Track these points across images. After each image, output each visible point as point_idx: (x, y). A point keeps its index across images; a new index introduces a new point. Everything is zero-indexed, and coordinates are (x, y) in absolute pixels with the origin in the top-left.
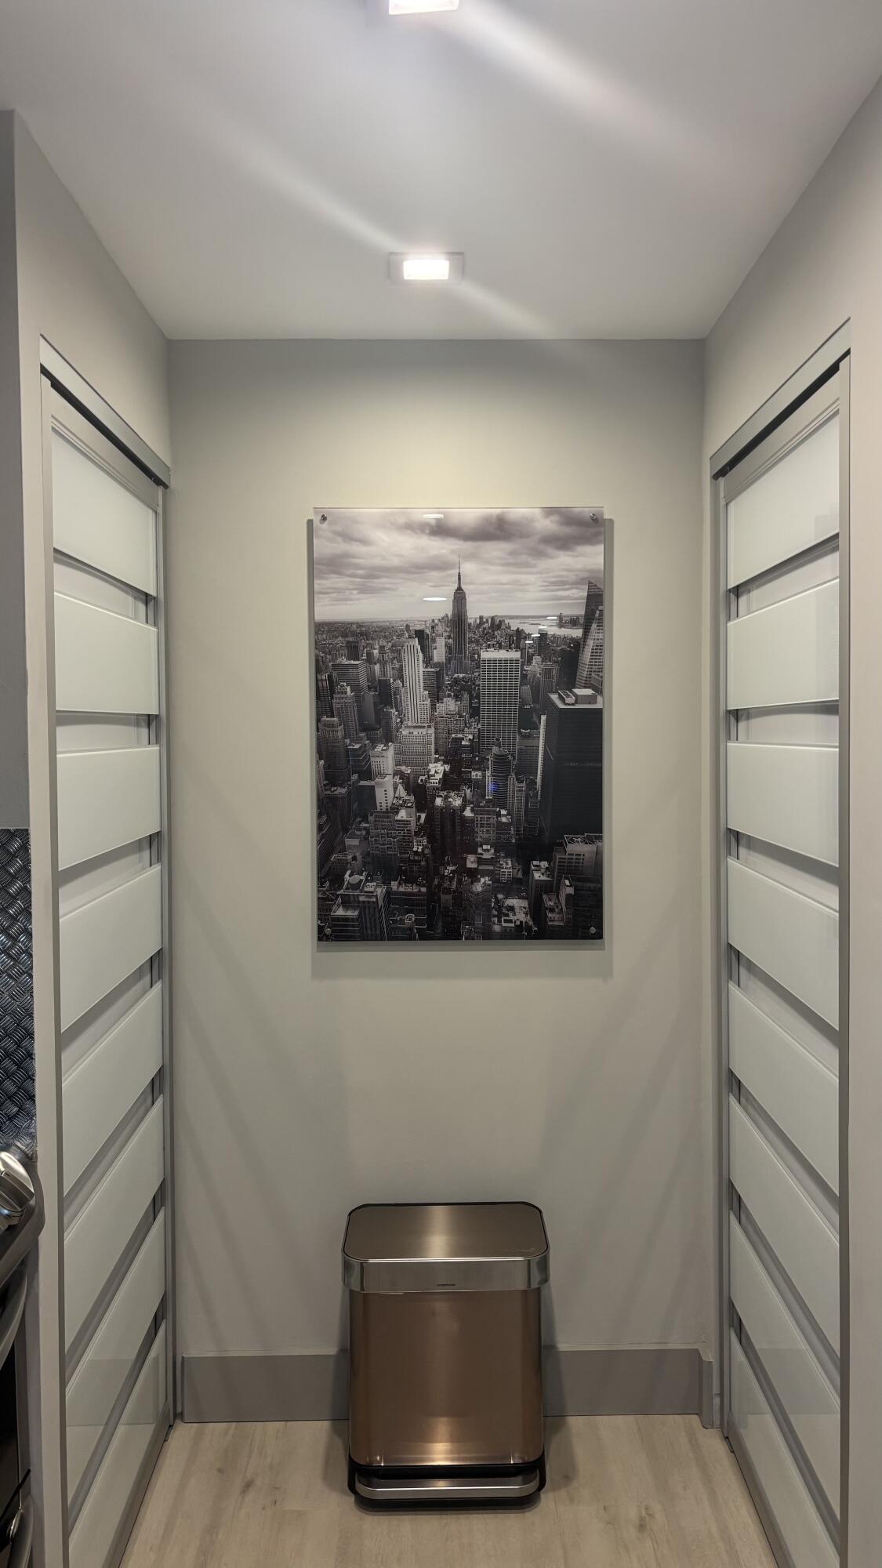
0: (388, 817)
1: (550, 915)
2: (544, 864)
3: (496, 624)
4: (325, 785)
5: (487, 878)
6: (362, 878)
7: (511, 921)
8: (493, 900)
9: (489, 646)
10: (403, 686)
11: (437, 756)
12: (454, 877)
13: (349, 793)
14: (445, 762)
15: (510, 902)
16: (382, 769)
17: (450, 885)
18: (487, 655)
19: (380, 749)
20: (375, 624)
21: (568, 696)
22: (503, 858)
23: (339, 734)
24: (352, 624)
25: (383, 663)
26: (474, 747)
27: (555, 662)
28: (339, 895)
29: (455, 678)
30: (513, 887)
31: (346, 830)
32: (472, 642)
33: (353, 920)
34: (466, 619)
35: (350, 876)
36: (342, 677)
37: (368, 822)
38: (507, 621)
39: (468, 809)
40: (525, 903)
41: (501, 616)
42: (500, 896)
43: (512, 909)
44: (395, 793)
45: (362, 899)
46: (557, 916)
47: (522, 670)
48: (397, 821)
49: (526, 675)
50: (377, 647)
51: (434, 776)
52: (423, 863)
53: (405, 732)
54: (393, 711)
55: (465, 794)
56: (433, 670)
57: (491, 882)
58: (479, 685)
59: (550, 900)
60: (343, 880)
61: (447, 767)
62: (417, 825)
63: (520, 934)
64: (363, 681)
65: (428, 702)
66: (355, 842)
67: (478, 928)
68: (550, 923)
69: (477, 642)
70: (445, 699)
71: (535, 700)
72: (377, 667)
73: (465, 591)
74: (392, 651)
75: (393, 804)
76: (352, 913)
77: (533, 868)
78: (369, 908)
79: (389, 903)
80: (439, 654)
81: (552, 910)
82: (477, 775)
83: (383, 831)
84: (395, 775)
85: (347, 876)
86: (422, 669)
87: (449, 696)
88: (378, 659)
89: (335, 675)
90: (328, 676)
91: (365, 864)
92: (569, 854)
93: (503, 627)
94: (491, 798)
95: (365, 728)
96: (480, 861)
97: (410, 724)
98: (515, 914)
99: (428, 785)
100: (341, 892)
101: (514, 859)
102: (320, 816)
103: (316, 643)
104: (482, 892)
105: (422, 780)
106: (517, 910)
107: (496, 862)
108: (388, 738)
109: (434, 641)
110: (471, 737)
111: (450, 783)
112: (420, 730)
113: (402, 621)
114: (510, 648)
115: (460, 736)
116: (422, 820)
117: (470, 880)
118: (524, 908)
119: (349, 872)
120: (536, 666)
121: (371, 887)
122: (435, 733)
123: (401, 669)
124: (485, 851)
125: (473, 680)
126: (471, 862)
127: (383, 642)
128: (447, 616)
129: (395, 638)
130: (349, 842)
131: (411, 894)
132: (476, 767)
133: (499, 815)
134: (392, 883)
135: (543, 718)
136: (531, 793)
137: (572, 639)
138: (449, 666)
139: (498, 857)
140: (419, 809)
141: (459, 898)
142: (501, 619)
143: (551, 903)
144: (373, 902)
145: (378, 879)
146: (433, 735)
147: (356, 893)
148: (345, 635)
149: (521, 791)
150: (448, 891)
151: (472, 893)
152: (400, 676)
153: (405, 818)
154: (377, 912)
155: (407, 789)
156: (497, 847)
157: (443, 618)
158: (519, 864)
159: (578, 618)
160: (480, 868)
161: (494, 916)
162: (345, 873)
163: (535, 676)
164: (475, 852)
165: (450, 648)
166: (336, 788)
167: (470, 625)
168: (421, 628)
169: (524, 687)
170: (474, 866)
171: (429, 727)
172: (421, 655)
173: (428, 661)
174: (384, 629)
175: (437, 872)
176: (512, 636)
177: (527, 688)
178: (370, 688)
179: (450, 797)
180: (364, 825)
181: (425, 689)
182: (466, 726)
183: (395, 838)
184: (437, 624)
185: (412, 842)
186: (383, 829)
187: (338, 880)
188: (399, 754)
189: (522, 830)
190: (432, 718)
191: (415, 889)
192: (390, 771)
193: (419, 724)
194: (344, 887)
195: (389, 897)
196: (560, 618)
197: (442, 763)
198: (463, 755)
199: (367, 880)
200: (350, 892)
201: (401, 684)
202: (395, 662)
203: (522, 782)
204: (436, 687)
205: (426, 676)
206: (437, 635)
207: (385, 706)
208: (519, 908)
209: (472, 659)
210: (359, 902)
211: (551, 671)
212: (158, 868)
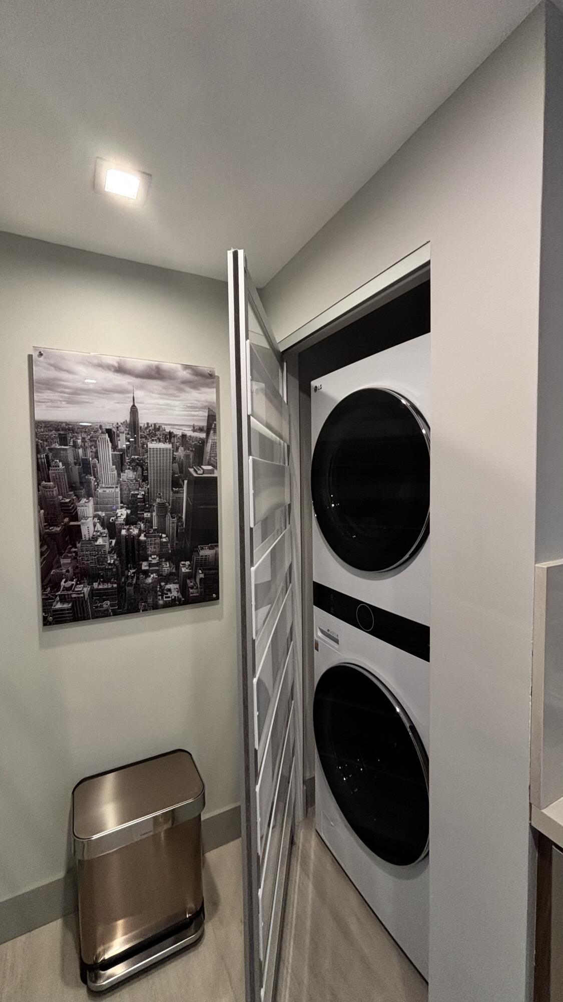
0: (90, 543)
1: (191, 591)
2: (188, 563)
3: (157, 428)
4: (45, 526)
5: (155, 575)
6: (73, 583)
7: (169, 597)
8: (159, 586)
9: (153, 440)
10: (99, 463)
11: (122, 505)
12: (134, 576)
13: (61, 531)
14: (127, 508)
15: (168, 586)
16: (85, 514)
17: (132, 581)
18: (152, 445)
19: (84, 502)
20: (78, 424)
21: (199, 470)
22: (164, 561)
23: (54, 493)
24: (62, 423)
25: (85, 449)
26: (145, 499)
27: (191, 451)
28: (56, 596)
29: (132, 458)
30: (168, 578)
31: (61, 554)
32: (143, 437)
33: (68, 610)
34: (138, 424)
35: (65, 582)
36: (55, 457)
37: (76, 548)
38: (163, 427)
39: (143, 535)
40: (177, 586)
41: (159, 424)
42: (163, 584)
43: (169, 590)
44: (94, 529)
45: (74, 596)
46: (195, 590)
47: (173, 454)
48: (96, 545)
49: (175, 458)
50: (80, 438)
51: (120, 517)
52: (114, 570)
53: (100, 491)
54: (92, 478)
55: (140, 526)
56: (118, 453)
57: (157, 577)
58: (147, 463)
59: (191, 582)
60: (60, 586)
61: (129, 511)
62: (110, 547)
63: (173, 604)
64: (71, 459)
65: (115, 472)
66: (69, 561)
67: (150, 604)
68: (191, 595)
69: (146, 437)
70: (126, 471)
71: (181, 472)
72: (80, 451)
73: (137, 407)
74: (91, 441)
75: (93, 535)
77: (181, 565)
78: (79, 601)
79: (92, 597)
80: (122, 444)
81: (192, 588)
82: (147, 515)
83: (87, 553)
84: (94, 517)
85: (62, 583)
86: (111, 452)
87: (129, 469)
88: (81, 446)
89: (50, 455)
90: (46, 455)
91: (75, 574)
92: (201, 556)
93: (161, 429)
94: (156, 528)
95: (72, 488)
96: (150, 565)
97: (104, 485)
98: (171, 593)
99: (116, 522)
100: (59, 593)
101: (170, 562)
102: (41, 546)
103: (36, 434)
104: (152, 583)
105: (112, 520)
106: (172, 590)
107: (160, 564)
108: (89, 495)
109: (118, 436)
110: (143, 493)
111: (129, 521)
112: (111, 490)
113: (97, 423)
114: (166, 442)
115: (137, 492)
116: (113, 544)
117: (144, 577)
118: (177, 588)
119: (64, 580)
120: (181, 453)
121: (79, 588)
122: (121, 490)
123: (97, 452)
124: (153, 559)
125: (143, 460)
126: (145, 566)
127: (84, 435)
128: (126, 421)
129: (92, 433)
130: (63, 561)
131: (107, 589)
132: (147, 510)
133: (161, 537)
134: (94, 584)
135: (186, 482)
137: (200, 438)
138: (128, 451)
139: (162, 561)
140: (111, 537)
141: (138, 588)
142: (160, 425)
143: (192, 584)
144: (82, 597)
145: (84, 583)
146: (119, 492)
147: (70, 592)
148: (57, 430)
149: (174, 523)
150: (130, 584)
151: (146, 584)
152: (96, 456)
153: (102, 543)
154: (84, 604)
155: (103, 525)
156: (160, 556)
157: (124, 422)
158: (173, 564)
159: (203, 427)
160: (151, 569)
161: (159, 595)
162: (61, 581)
163: (180, 458)
164: (147, 560)
165: (129, 440)
166: (53, 528)
167: (141, 427)
168: (110, 427)
169: (174, 464)
170: (147, 568)
171: (117, 487)
172: (110, 444)
173: (115, 448)
174: (84, 427)
175: (123, 574)
176: (166, 435)
177: (176, 465)
178: (75, 464)
179: (131, 529)
180: (73, 550)
181: (113, 465)
182: (140, 487)
183: (95, 556)
184: (120, 426)
185: (107, 558)
186: (87, 551)
187: (57, 586)
188: (97, 504)
189: (175, 544)
190: (118, 482)
191: (110, 586)
192: (91, 515)
193: (110, 486)
194: (61, 590)
195: (92, 592)
196: (194, 426)
197: (125, 509)
198: (139, 504)
199: (77, 584)
200: (65, 593)
201: (97, 461)
202: (93, 447)
203: (174, 518)
204: (120, 463)
205: (114, 456)
206: (120, 432)
207: (87, 475)
208: (174, 589)
209: (143, 448)
210: (72, 598)
211: (189, 455)
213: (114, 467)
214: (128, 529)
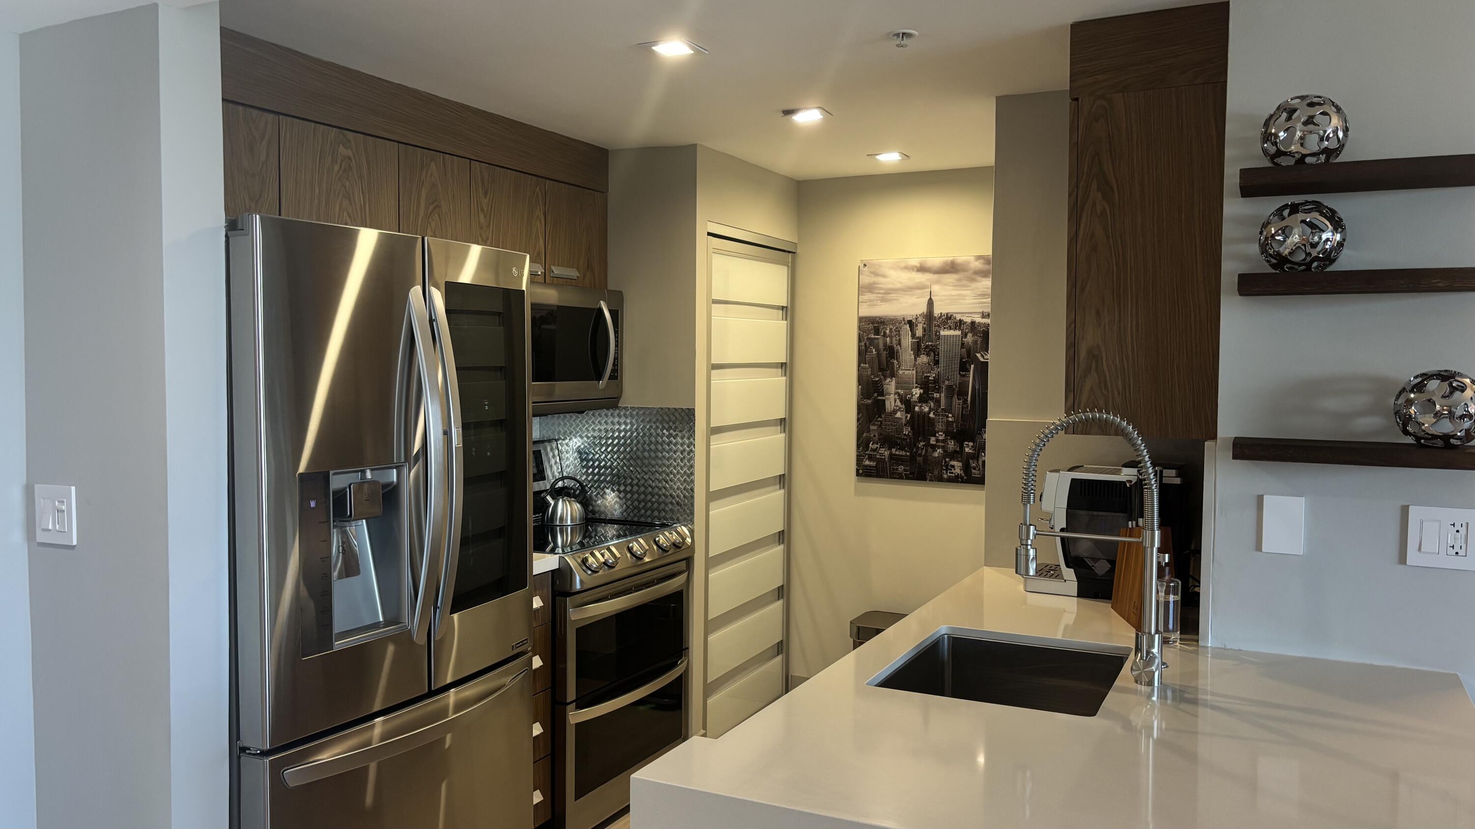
0: (892, 416)
1: (973, 471)
2: (971, 444)
3: (949, 317)
4: (861, 398)
5: (941, 450)
6: (878, 446)
7: (952, 473)
8: (944, 461)
9: (945, 328)
10: (901, 349)
11: (917, 385)
12: (923, 448)
13: (873, 403)
14: (921, 388)
15: (952, 463)
16: (889, 391)
17: (922, 452)
18: (944, 333)
19: (888, 381)
20: (888, 317)
21: (983, 355)
22: (949, 439)
23: (869, 373)
24: (877, 317)
25: (891, 337)
26: (936, 381)
27: (979, 337)
28: (866, 454)
29: (927, 345)
30: (954, 455)
31: (870, 422)
32: (936, 326)
33: (873, 467)
34: (933, 315)
35: (872, 445)
36: (871, 345)
37: (881, 418)
38: (954, 315)
39: (932, 413)
40: (960, 464)
42: (947, 460)
43: (953, 466)
44: (895, 404)
45: (878, 456)
46: (977, 472)
47: (962, 340)
48: (895, 418)
49: (964, 343)
50: (888, 329)
51: (915, 395)
52: (908, 440)
53: (901, 372)
54: (895, 361)
55: (930, 405)
56: (916, 340)
57: (943, 452)
58: (939, 349)
59: (974, 463)
60: (869, 447)
61: (922, 391)
62: (906, 420)
63: (955, 480)
64: (881, 346)
65: (913, 357)
66: (875, 427)
67: (935, 476)
68: (973, 475)
69: (939, 326)
70: (921, 356)
71: (969, 355)
72: (888, 339)
73: (933, 300)
74: (896, 331)
75: (894, 409)
76: (873, 464)
77: (965, 445)
78: (881, 462)
79: (891, 460)
80: (919, 332)
81: (974, 469)
82: (936, 396)
84: (895, 394)
85: (870, 445)
86: (910, 340)
87: (924, 354)
88: (889, 335)
89: (867, 343)
90: (864, 343)
91: (879, 439)
93: (952, 318)
94: (944, 408)
95: (881, 370)
96: (937, 441)
97: (903, 368)
98: (955, 470)
99: (911, 400)
100: (868, 452)
101: (955, 440)
102: (858, 414)
103: (859, 327)
104: (938, 457)
105: (909, 397)
106: (956, 468)
107: (946, 441)
108: (893, 375)
109: (917, 326)
110: (934, 375)
111: (923, 399)
112: (908, 372)
114: (956, 329)
115: (929, 375)
116: (908, 418)
117: (932, 450)
118: (960, 466)
119: (872, 443)
120: (970, 338)
121: (882, 451)
122: (916, 372)
123: (900, 340)
124: (940, 435)
125: (936, 346)
126: (933, 441)
127: (891, 326)
128: (924, 312)
129: (897, 324)
130: (872, 427)
131: (902, 456)
132: (937, 391)
133: (948, 417)
134: (893, 449)
135: (972, 366)
136: (965, 406)
137: (986, 324)
138: (924, 338)
139: (947, 439)
140: (907, 412)
141: (926, 460)
142: (951, 314)
143: (974, 465)
144: (883, 459)
145: (886, 447)
146: (915, 374)
147: (875, 453)
148: (873, 323)
149: (960, 404)
150: (920, 455)
151: (933, 457)
152: (900, 344)
153: (900, 417)
154: (885, 464)
155: (901, 401)
156: (947, 433)
157: (921, 314)
158: (957, 443)
159: (989, 313)
160: (937, 444)
161: (944, 470)
162: (870, 443)
163: (968, 344)
164: (935, 436)
165: (925, 329)
166: (866, 400)
167: (935, 317)
168: (911, 319)
169: (962, 350)
170: (934, 443)
171: (913, 370)
172: (910, 333)
173: (913, 335)
174: (893, 320)
175: (915, 445)
176: (957, 323)
177: (964, 350)
178: (884, 350)
179: (923, 406)
180: (879, 419)
181: (911, 351)
182: (932, 370)
183: (894, 426)
184: (918, 317)
185: (903, 429)
186: (889, 422)
187: (867, 447)
188: (898, 383)
189: (960, 425)
190: (915, 365)
191: (904, 453)
192: (893, 392)
193: (908, 368)
194: (869, 450)
195: (891, 457)
196: (983, 313)
197: (919, 389)
198: (930, 385)
199: (880, 448)
200: (872, 453)
201: (899, 347)
202: (897, 336)
203: (960, 400)
204: (917, 349)
205: (913, 343)
206: (918, 323)
207: (891, 359)
209: (936, 335)
210: (876, 458)
211: (977, 341)
212: (783, 435)
213: (912, 352)
214: (921, 407)
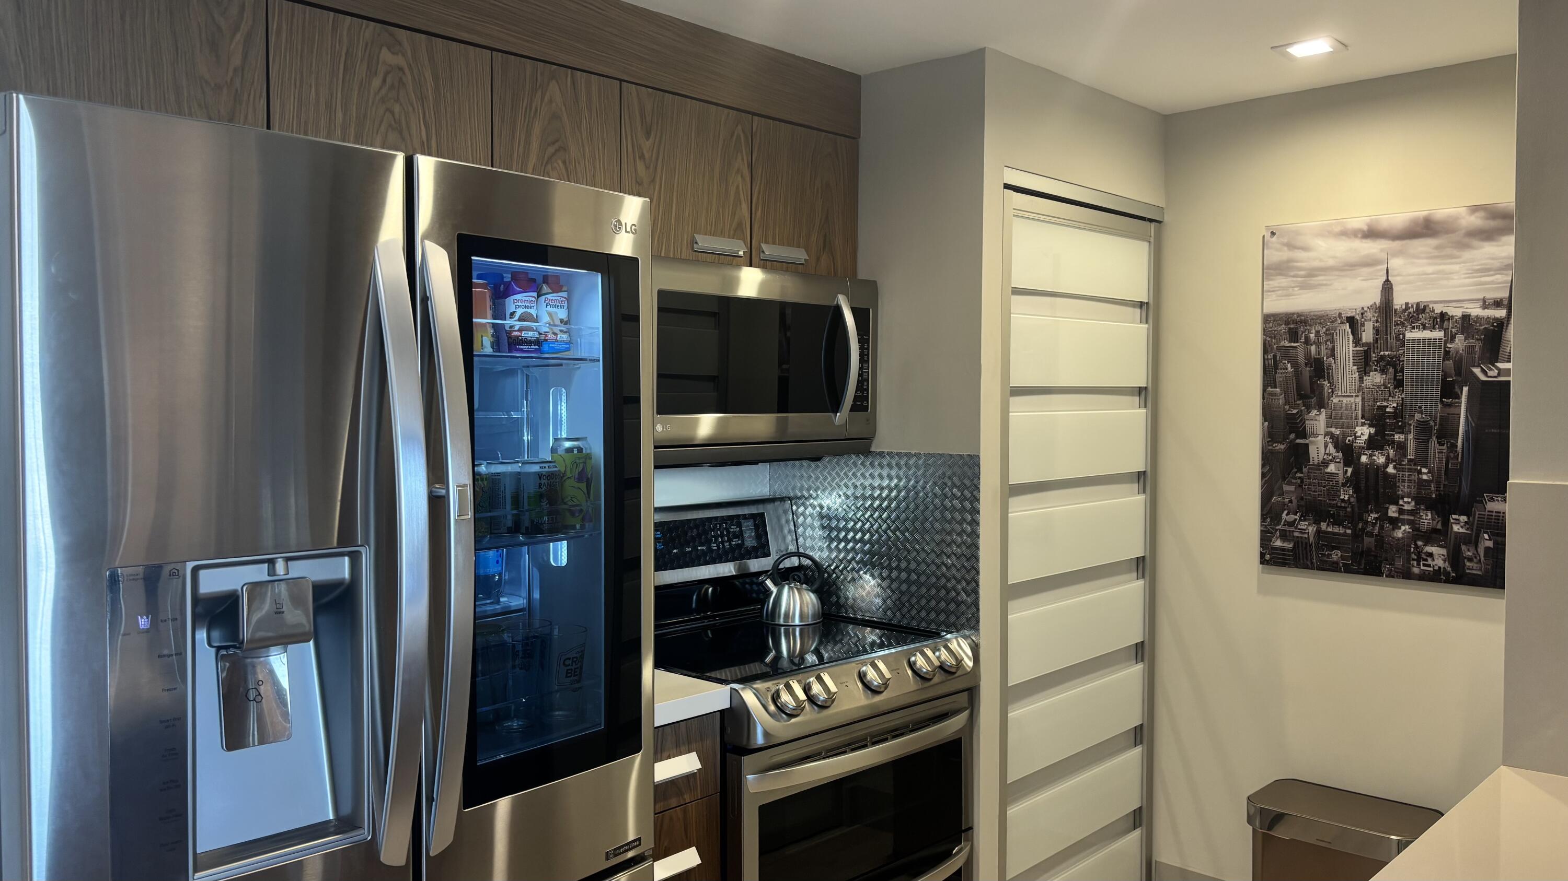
0: (1320, 470)
1: (1468, 564)
2: (1463, 518)
3: (1421, 309)
4: (1268, 442)
5: (1407, 527)
6: (1296, 517)
7: (1429, 566)
8: (1413, 546)
9: (1414, 328)
10: (1335, 363)
11: (1364, 421)
12: (1376, 524)
13: (1287, 450)
14: (1371, 426)
15: (1429, 549)
16: (1315, 430)
17: (1373, 529)
18: (1412, 335)
19: (1313, 414)
20: (1312, 314)
21: (1491, 369)
22: (1423, 510)
23: (1281, 401)
24: (1293, 314)
25: (1318, 345)
26: (1399, 413)
27: (1478, 340)
28: (1277, 530)
29: (1381, 355)
30: (1431, 536)
31: (1284, 479)
32: (1398, 324)
33: (1288, 550)
34: (1392, 307)
35: (1287, 515)
36: (1283, 357)
37: (1302, 473)
38: (1431, 306)
39: (1391, 466)
41: (1425, 302)
42: (1420, 543)
43: (1431, 555)
44: (1325, 451)
45: (1296, 534)
46: (1475, 565)
47: (1445, 347)
48: (1326, 473)
49: (1449, 351)
50: (1314, 331)
51: (1360, 437)
52: (1349, 510)
53: (1335, 400)
54: (1326, 383)
55: (1388, 453)
56: (1362, 349)
57: (1411, 530)
58: (1403, 361)
59: (1469, 550)
60: (1282, 519)
61: (1372, 430)
62: (1344, 477)
63: (1435, 577)
64: (1301, 359)
65: (1356, 375)
66: (1292, 488)
67: (1398, 569)
68: (1468, 571)
69: (1403, 324)
70: (1371, 373)
71: (1458, 372)
72: (1313, 348)
73: (1392, 282)
74: (1326, 335)
75: (1324, 459)
76: (1290, 546)
77: (1452, 521)
78: (1302, 542)
79: (1319, 539)
80: (1367, 336)
81: (1470, 560)
82: (1399, 438)
83: (1314, 481)
84: (1326, 434)
85: (1284, 515)
86: (1351, 348)
87: (1376, 370)
88: (1314, 342)
89: (1278, 355)
90: (1273, 355)
91: (1299, 506)
92: (1489, 511)
93: (1428, 310)
94: (1412, 457)
95: (1301, 396)
96: (1401, 512)
97: (1340, 393)
98: (1433, 560)
99: (1354, 445)
100: (1279, 527)
101: (1434, 512)
102: (1263, 466)
103: (1264, 329)
104: (1402, 538)
106: (1436, 557)
107: (1417, 513)
108: (1321, 405)
109: (1363, 325)
110: (1395, 405)
111: (1374, 444)
112: (1349, 399)
113: (1336, 310)
114: (1434, 328)
115: (1385, 404)
116: (1349, 474)
117: (1391, 527)
118: (1443, 555)
119: (1286, 512)
120: (1460, 343)
121: (1303, 525)
122: (1363, 399)
123: (1333, 349)
124: (1405, 502)
125: (1398, 357)
126: (1393, 511)
127: (1318, 328)
128: (1375, 303)
129: (1328, 324)
131: (1339, 534)
132: (1399, 431)
133: (1420, 472)
134: (1322, 524)
135: (1465, 389)
136: (1452, 455)
137: (1496, 319)
138: (1376, 345)
139: (1419, 509)
140: (1347, 463)
141: (1380, 540)
142: (1426, 304)
143: (1470, 554)
144: (1305, 538)
145: (1310, 520)
146: (1360, 403)
147: (1292, 529)
148: (1287, 324)
149: (1442, 452)
150: (1371, 534)
151: (1393, 538)
152: (1333, 355)
153: (1334, 471)
154: (1308, 547)
155: (1336, 447)
156: (1418, 500)
157: (1371, 306)
158: (1438, 517)
159: (1501, 300)
160: (1401, 517)
161: (1414, 560)
162: (1283, 513)
163: (1457, 352)
164: (1397, 504)
165: (1377, 331)
166: (1276, 445)
167: (1396, 310)
168: (1352, 315)
169: (1447, 362)
170: (1396, 515)
171: (1357, 396)
172: (1351, 337)
173: (1357, 341)
174: (1320, 317)
175: (1361, 518)
176: (1436, 318)
177: (1450, 363)
178: (1306, 364)
179: (1375, 455)
180: (1299, 475)
181: (1354, 365)
182: (1390, 396)
183: (1324, 487)
184: (1366, 311)
185: (1339, 491)
186: (1314, 479)
187: (1276, 519)
188: (1331, 418)
189: (1442, 486)
190: (1360, 389)
191: (1342, 531)
192: (1322, 432)
193: (1348, 394)
194: (1282, 523)
195: (1319, 535)
196: (1484, 300)
197: (1367, 426)
198: (1387, 421)
199: (1300, 520)
200: (1287, 528)
201: (1333, 362)
202: (1328, 343)
203: (1443, 445)
204: (1364, 363)
205: (1356, 354)
206: (1366, 320)
207: (1319, 379)
208: (1438, 555)
209: (1397, 339)
210: (1294, 536)
211: (1473, 347)
212: (1142, 497)
213: (1355, 368)
214: (1371, 456)
